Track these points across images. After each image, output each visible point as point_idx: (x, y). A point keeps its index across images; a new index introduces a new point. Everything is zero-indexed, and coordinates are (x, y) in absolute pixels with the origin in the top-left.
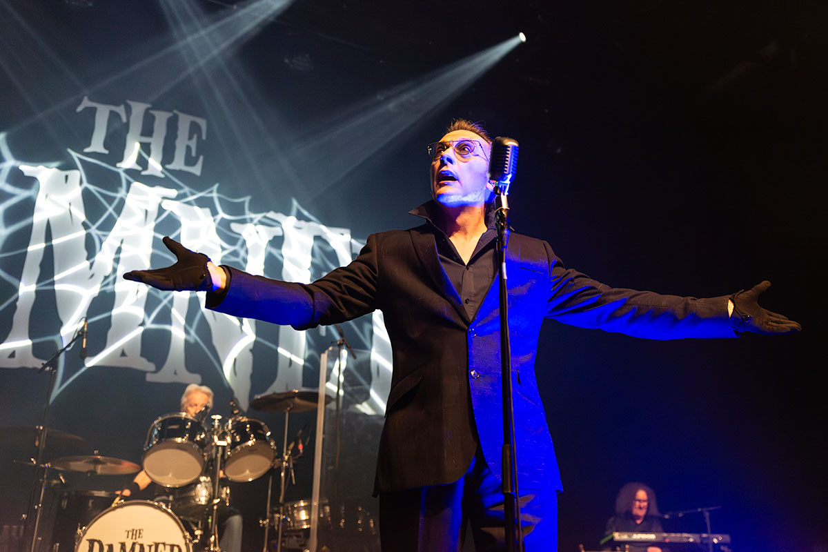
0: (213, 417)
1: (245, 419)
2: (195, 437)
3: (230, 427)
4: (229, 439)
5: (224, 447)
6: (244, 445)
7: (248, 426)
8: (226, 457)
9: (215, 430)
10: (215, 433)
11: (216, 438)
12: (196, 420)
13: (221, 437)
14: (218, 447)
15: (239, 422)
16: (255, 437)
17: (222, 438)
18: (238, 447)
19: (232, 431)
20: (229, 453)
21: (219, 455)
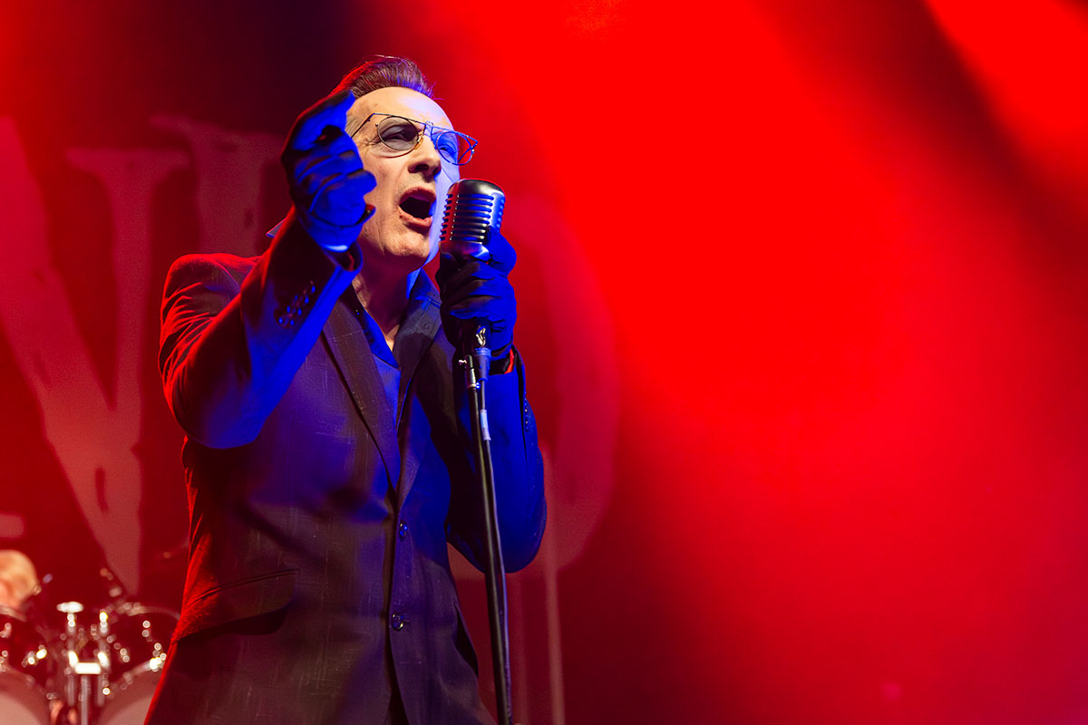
0: (63, 607)
1: (137, 610)
2: (23, 656)
3: (104, 627)
4: (103, 658)
5: (93, 678)
6: (139, 670)
7: (146, 624)
8: (100, 701)
9: (69, 637)
10: (70, 644)
11: (72, 657)
12: (22, 618)
13: (85, 654)
14: (78, 677)
15: (124, 617)
16: (164, 650)
17: (87, 654)
18: (128, 677)
19: (110, 640)
20: (106, 691)
21: (84, 698)
